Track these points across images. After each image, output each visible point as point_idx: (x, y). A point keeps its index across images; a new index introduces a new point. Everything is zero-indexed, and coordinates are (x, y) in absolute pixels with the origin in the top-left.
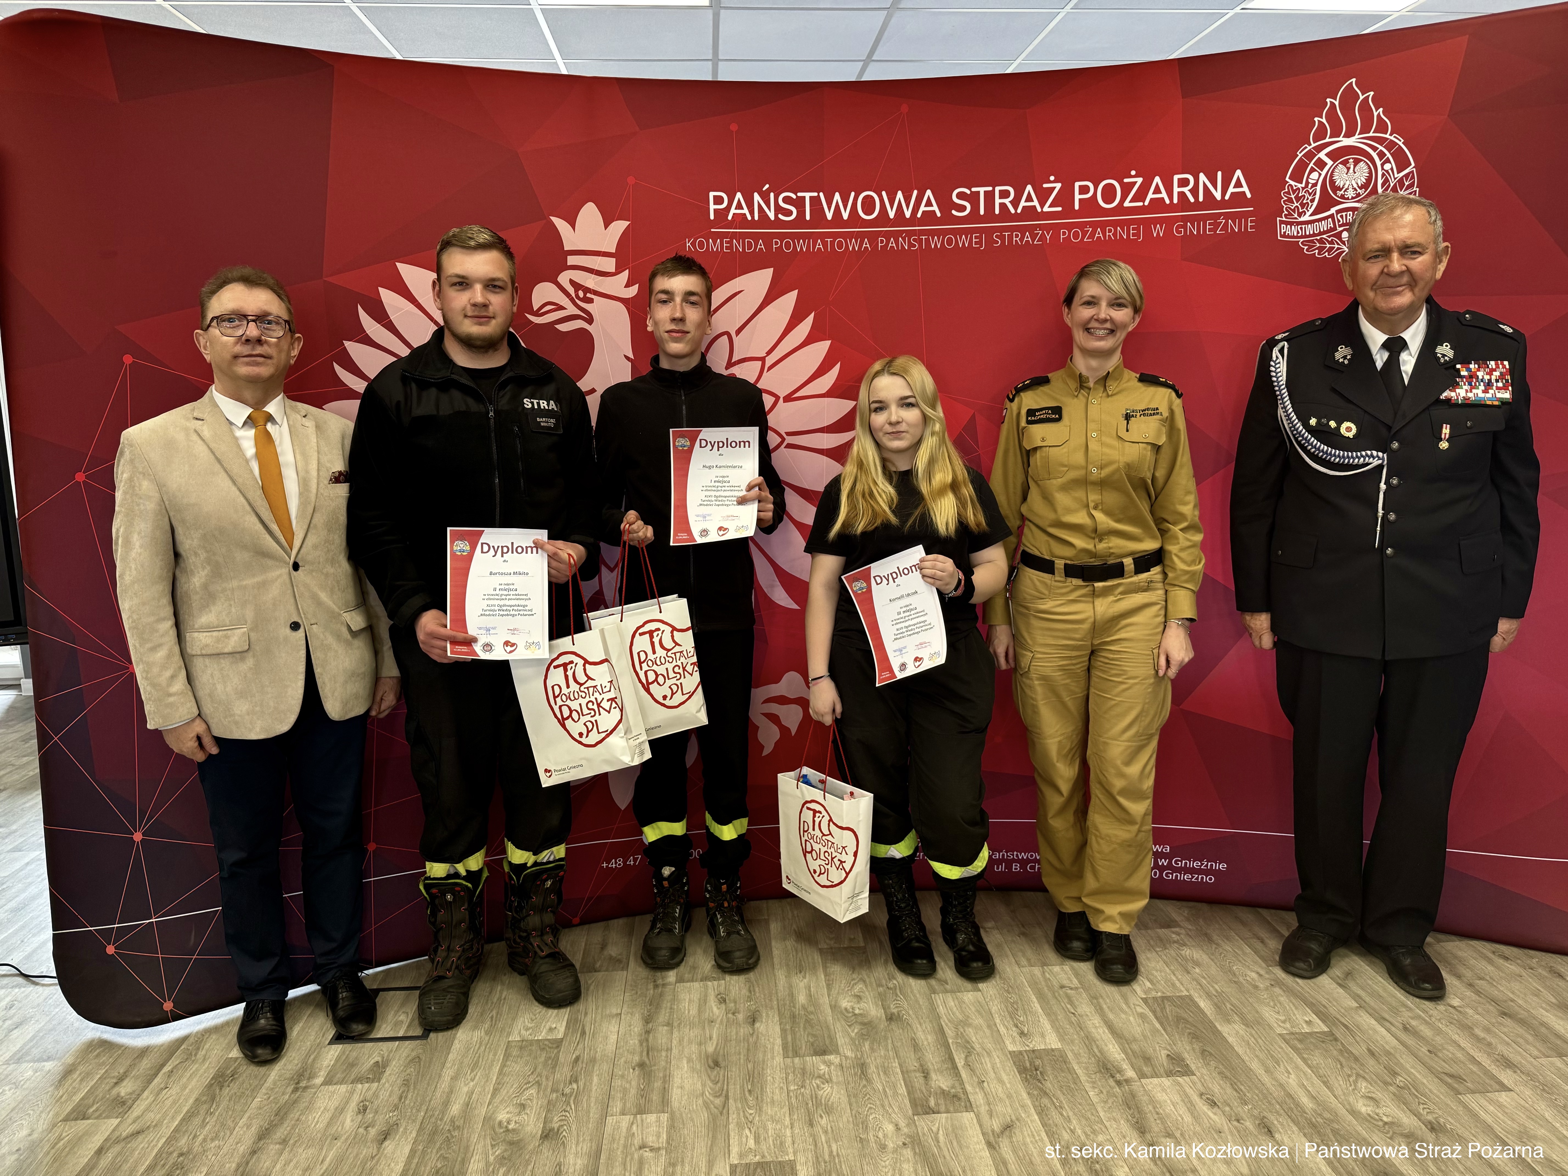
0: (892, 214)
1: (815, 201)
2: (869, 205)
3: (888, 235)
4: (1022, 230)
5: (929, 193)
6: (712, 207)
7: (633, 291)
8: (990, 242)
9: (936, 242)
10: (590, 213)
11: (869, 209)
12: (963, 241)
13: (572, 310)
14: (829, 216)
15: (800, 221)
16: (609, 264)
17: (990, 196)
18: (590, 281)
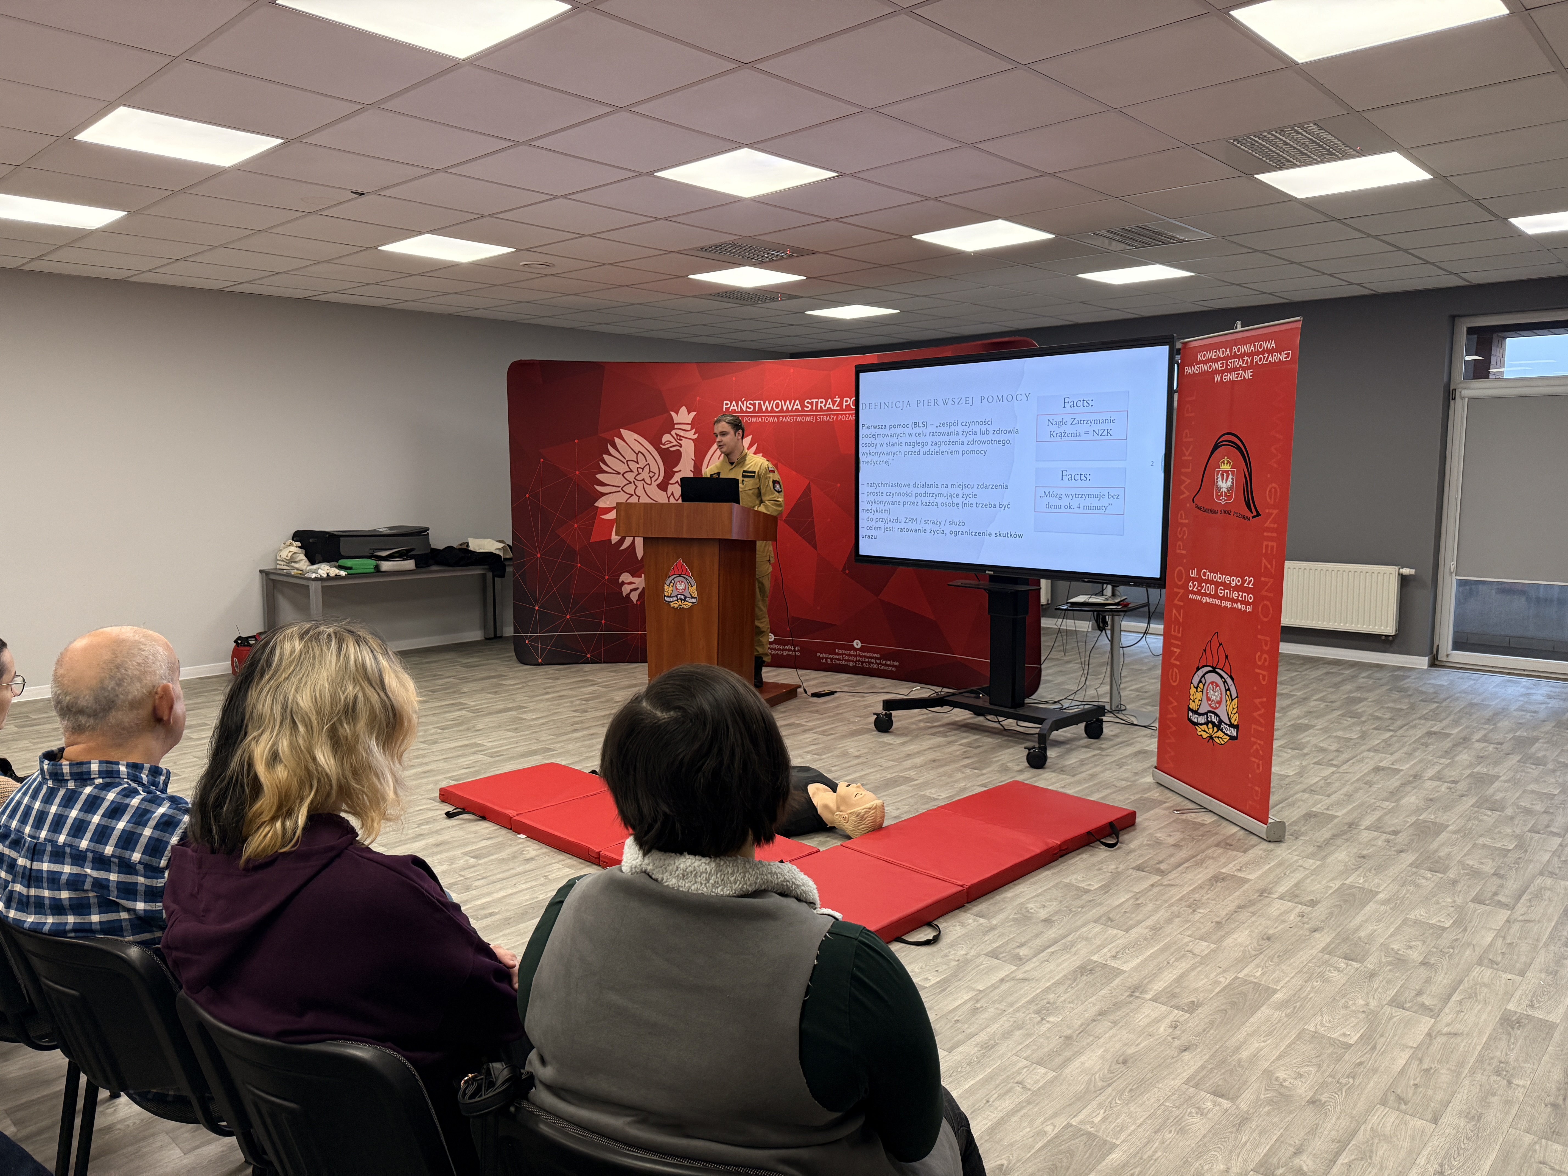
0: (785, 409)
1: (759, 404)
2: (777, 406)
3: (783, 416)
4: (827, 415)
5: (797, 402)
6: (725, 407)
7: (696, 436)
8: (816, 419)
9: (799, 419)
10: (683, 409)
11: (777, 407)
12: (808, 419)
13: (675, 443)
14: (764, 409)
15: (754, 411)
16: (688, 427)
17: (817, 403)
18: (682, 433)
